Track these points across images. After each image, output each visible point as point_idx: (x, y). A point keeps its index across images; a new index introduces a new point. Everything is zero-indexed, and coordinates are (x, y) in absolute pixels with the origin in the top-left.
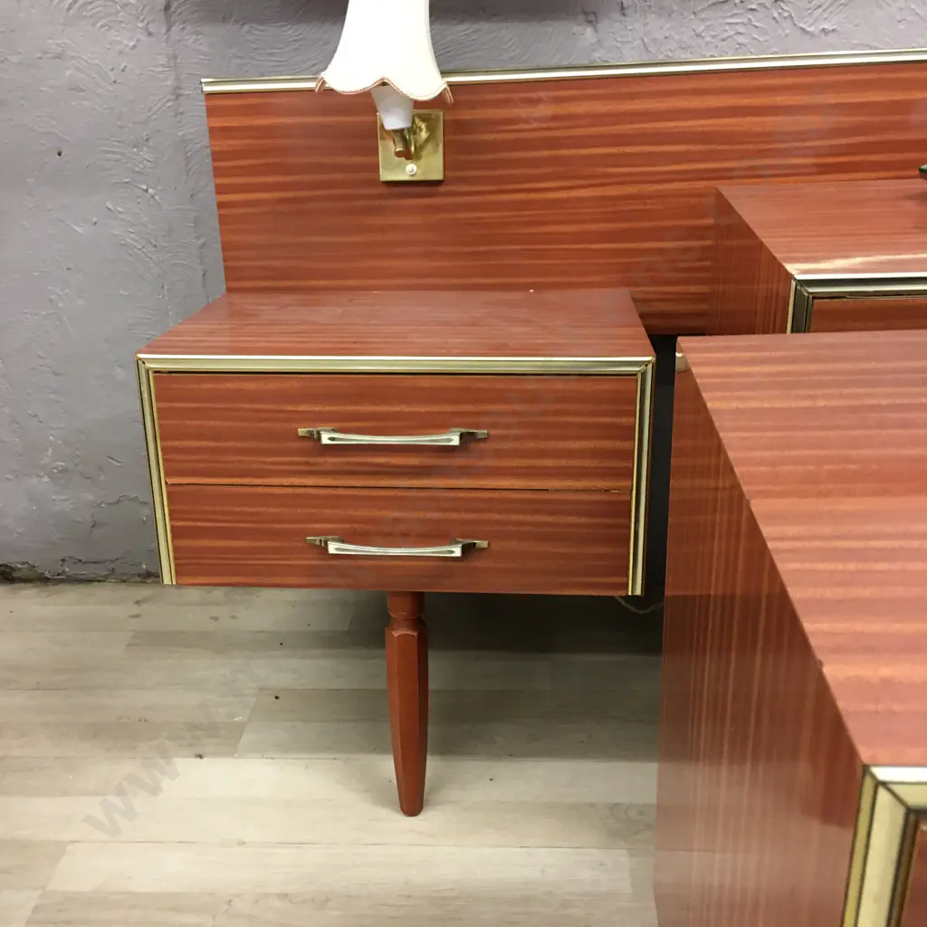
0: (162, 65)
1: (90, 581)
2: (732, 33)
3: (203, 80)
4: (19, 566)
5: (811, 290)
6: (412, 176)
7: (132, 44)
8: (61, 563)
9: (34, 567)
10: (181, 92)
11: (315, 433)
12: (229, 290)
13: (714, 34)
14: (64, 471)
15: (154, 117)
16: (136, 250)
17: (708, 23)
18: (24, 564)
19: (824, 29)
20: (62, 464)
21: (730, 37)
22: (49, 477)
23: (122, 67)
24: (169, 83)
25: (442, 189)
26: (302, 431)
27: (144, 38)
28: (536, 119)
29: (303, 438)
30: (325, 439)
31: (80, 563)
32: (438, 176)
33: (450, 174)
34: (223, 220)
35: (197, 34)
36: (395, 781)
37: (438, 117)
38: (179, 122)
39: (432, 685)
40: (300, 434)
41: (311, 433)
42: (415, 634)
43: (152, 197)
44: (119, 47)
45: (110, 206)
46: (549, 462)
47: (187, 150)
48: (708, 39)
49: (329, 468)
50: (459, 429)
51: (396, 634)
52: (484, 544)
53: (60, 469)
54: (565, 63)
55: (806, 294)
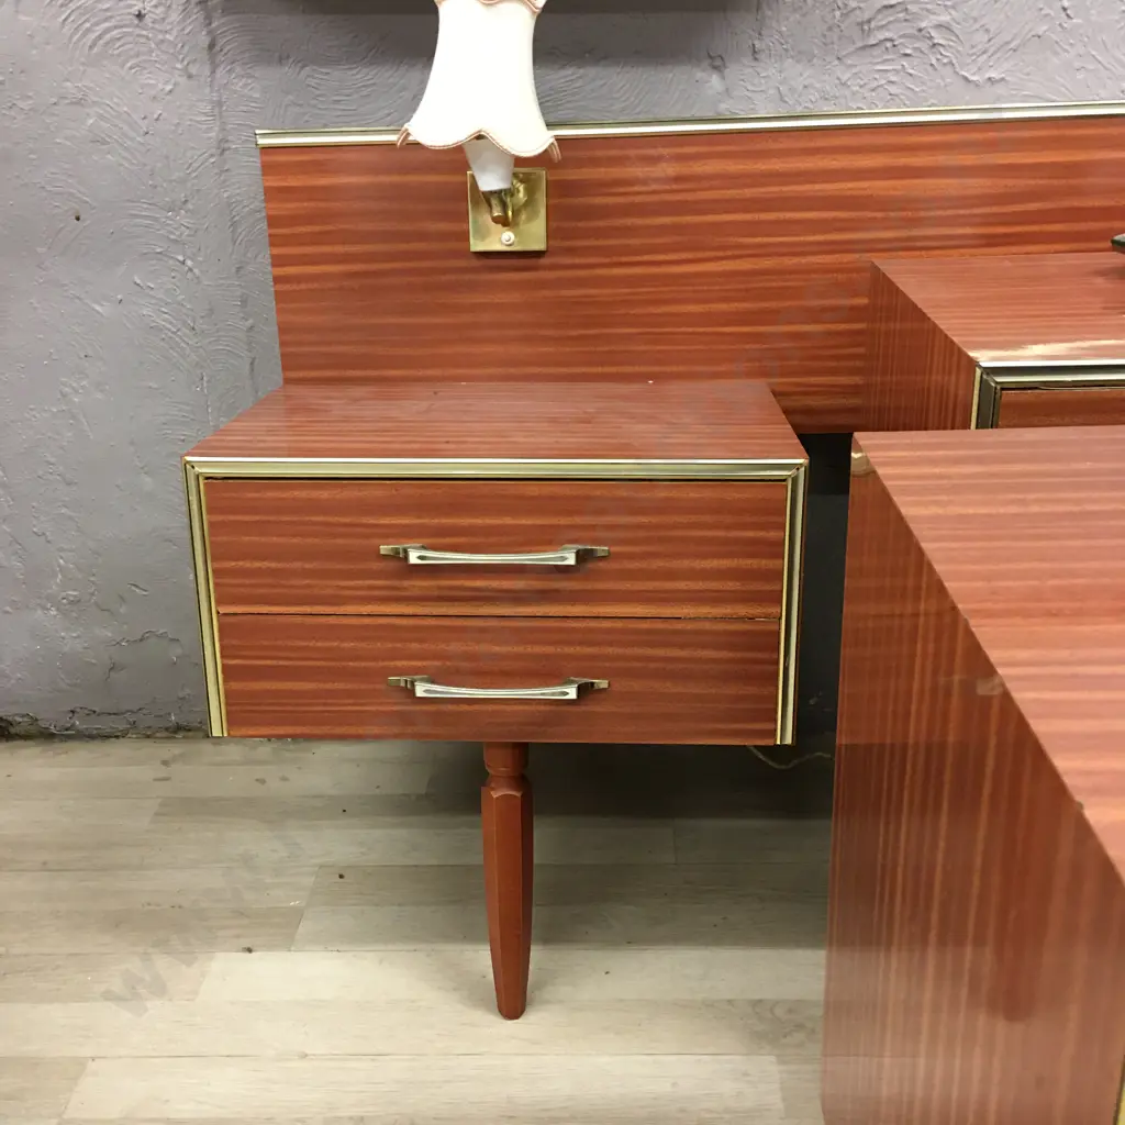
0: (205, 114)
1: (106, 737)
2: (883, 82)
3: (257, 132)
4: (19, 719)
5: (999, 379)
6: (510, 245)
7: (169, 87)
8: (71, 715)
9: (37, 720)
10: (226, 145)
11: (401, 551)
12: (287, 381)
13: (862, 83)
14: (75, 602)
15: (194, 174)
16: (170, 334)
17: (854, 70)
18: (23, 716)
19: (989, 79)
20: (75, 593)
21: (882, 86)
22: (58, 610)
23: (156, 116)
24: (213, 134)
25: (544, 261)
26: (384, 549)
27: (183, 80)
28: (657, 180)
29: (385, 556)
30: (413, 558)
31: (93, 716)
32: (540, 245)
33: (555, 243)
34: (280, 297)
35: (248, 77)
36: (491, 977)
37: (540, 177)
38: (224, 181)
39: (537, 860)
40: (382, 552)
41: (397, 551)
42: (518, 794)
43: (191, 270)
44: (153, 93)
45: (138, 282)
46: (682, 585)
47: (234, 213)
48: (856, 88)
49: (416, 592)
50: (575, 546)
51: (495, 795)
52: (603, 684)
53: (72, 599)
54: (687, 115)
55: (993, 385)
